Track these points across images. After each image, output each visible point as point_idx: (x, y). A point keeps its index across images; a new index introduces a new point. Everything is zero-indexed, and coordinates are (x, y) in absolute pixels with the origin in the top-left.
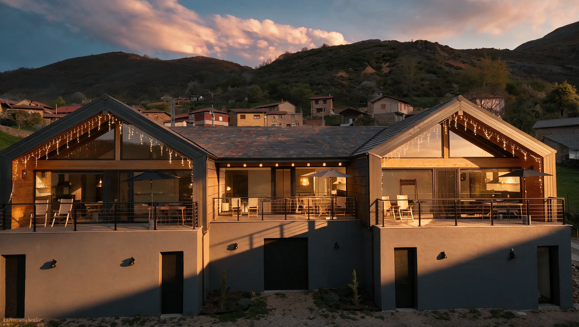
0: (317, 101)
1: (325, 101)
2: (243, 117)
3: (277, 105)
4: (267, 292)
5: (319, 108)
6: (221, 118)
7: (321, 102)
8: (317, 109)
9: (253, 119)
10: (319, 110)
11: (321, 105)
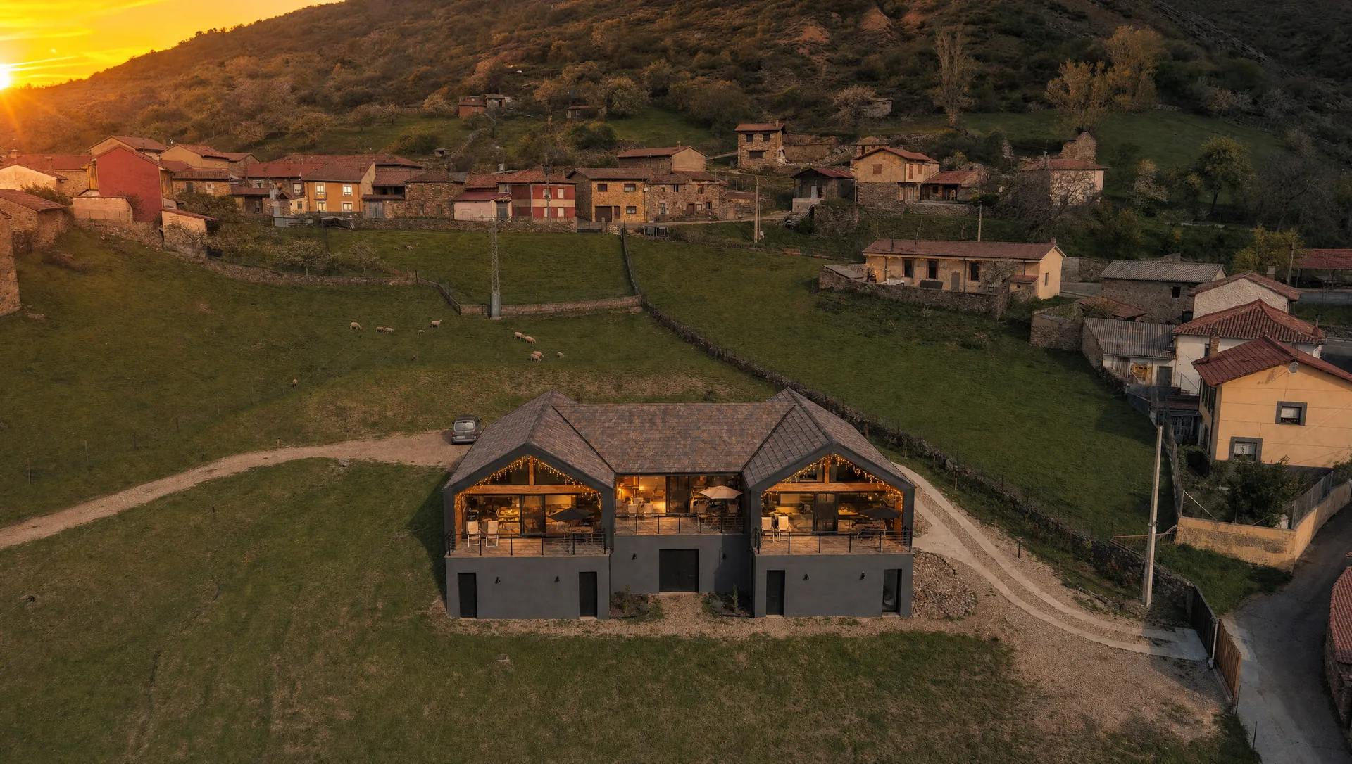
0: (750, 135)
1: (766, 135)
2: (603, 188)
3: (669, 156)
4: (662, 594)
5: (755, 148)
6: (561, 193)
7: (758, 138)
8: (751, 152)
9: (622, 191)
10: (756, 154)
11: (758, 143)
